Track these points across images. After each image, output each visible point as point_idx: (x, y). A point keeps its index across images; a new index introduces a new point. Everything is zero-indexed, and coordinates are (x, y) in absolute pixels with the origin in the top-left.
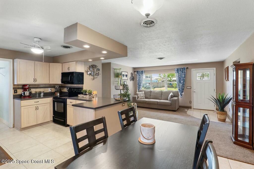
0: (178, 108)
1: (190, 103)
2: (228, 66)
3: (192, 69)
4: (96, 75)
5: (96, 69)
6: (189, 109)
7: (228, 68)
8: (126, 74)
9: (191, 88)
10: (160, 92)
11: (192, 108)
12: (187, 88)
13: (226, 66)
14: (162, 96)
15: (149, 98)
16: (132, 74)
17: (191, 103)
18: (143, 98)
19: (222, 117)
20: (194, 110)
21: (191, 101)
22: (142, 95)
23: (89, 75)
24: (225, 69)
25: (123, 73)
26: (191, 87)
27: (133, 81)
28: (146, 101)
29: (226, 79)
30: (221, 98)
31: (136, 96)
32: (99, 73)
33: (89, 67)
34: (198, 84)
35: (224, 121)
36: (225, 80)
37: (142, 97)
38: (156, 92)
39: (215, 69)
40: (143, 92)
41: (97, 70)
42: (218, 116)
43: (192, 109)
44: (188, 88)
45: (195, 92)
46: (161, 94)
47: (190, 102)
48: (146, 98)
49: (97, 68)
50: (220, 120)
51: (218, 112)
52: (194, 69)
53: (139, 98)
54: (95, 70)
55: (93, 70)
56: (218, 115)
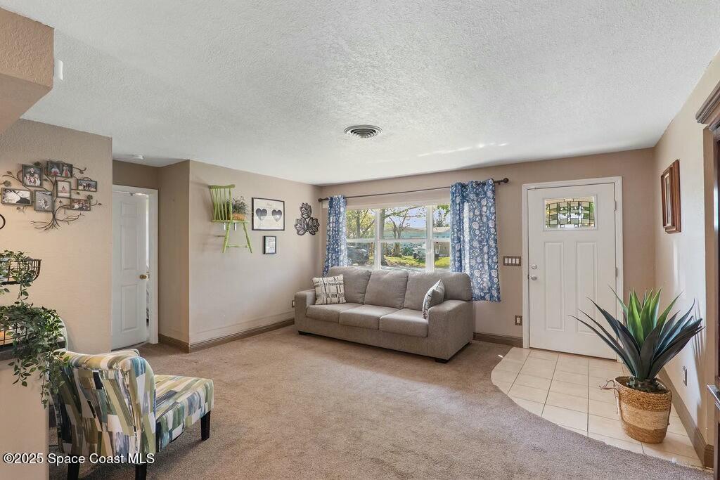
0: (468, 344)
1: (516, 324)
2: (677, 162)
3: (524, 187)
4: (70, 207)
5: (73, 181)
6: (514, 349)
7: (675, 169)
8: (279, 207)
9: (520, 265)
10: (400, 277)
11: (525, 344)
12: (504, 264)
13: (666, 163)
14: (407, 292)
15: (361, 300)
16: (306, 209)
17: (521, 324)
18: (335, 300)
19: (647, 420)
20: (533, 352)
21: (521, 317)
22: (333, 289)
23: (15, 207)
24: (663, 177)
25: (259, 204)
26: (520, 258)
27: (313, 233)
28: (338, 315)
29: (669, 224)
30: (638, 319)
31: (309, 294)
32: (90, 197)
33: (14, 169)
34: (547, 244)
35: (657, 438)
36: (663, 229)
37: (333, 295)
38: (385, 276)
39: (618, 181)
40: (341, 277)
41: (78, 185)
42: (624, 414)
43: (525, 352)
44: (508, 264)
45: (535, 279)
46: (402, 284)
47: (518, 321)
48: (347, 302)
49: (77, 174)
50: (635, 433)
51: (624, 389)
52: (532, 186)
53: (319, 303)
54: (60, 185)
55: (47, 186)
56: (623, 405)
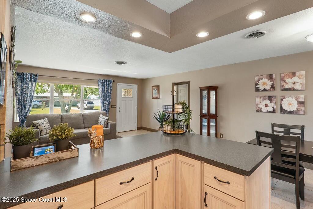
3: (118, 84)
10: (79, 115)
11: (117, 132)
12: (112, 108)
24: (152, 87)
26: (116, 106)
29: (156, 97)
40: (46, 119)
45: (120, 111)
52: (120, 84)
53: (43, 134)
